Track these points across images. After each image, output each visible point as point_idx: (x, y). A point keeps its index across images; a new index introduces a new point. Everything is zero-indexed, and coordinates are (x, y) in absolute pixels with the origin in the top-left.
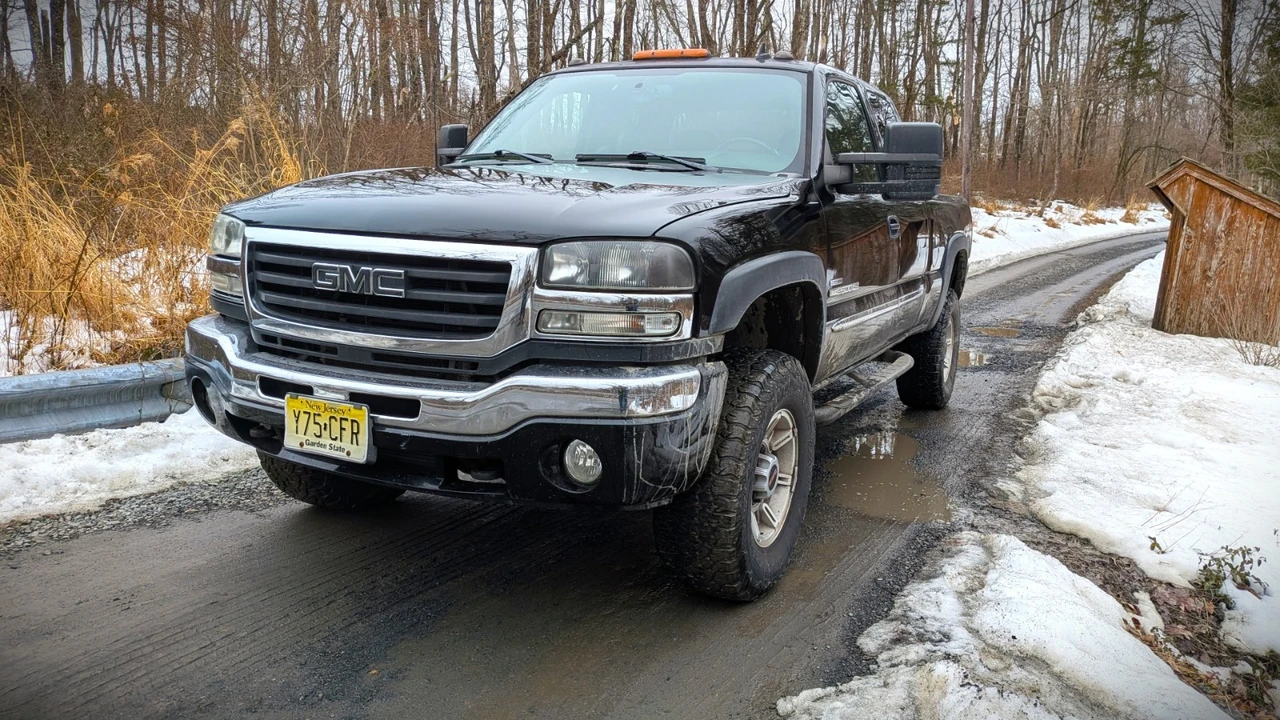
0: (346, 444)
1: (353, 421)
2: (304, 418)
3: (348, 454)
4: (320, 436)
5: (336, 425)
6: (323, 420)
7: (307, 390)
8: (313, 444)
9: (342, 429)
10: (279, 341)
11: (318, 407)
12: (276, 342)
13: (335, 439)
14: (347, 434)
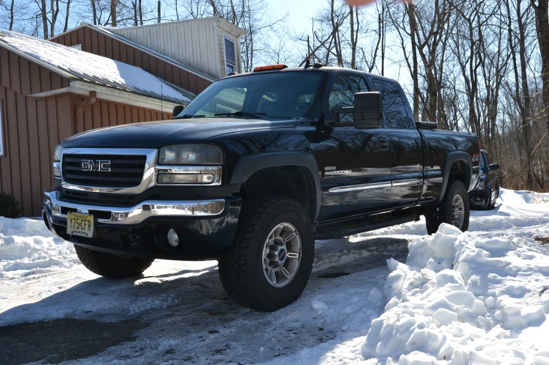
0: (86, 231)
1: (89, 221)
2: (73, 221)
3: (87, 234)
4: (78, 228)
5: (83, 223)
6: (79, 221)
7: (75, 210)
8: (76, 232)
9: (85, 224)
10: (71, 193)
11: (78, 216)
12: (69, 194)
13: (83, 229)
14: (87, 226)
